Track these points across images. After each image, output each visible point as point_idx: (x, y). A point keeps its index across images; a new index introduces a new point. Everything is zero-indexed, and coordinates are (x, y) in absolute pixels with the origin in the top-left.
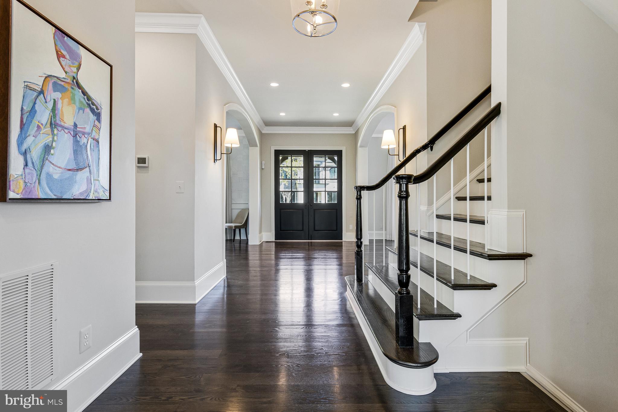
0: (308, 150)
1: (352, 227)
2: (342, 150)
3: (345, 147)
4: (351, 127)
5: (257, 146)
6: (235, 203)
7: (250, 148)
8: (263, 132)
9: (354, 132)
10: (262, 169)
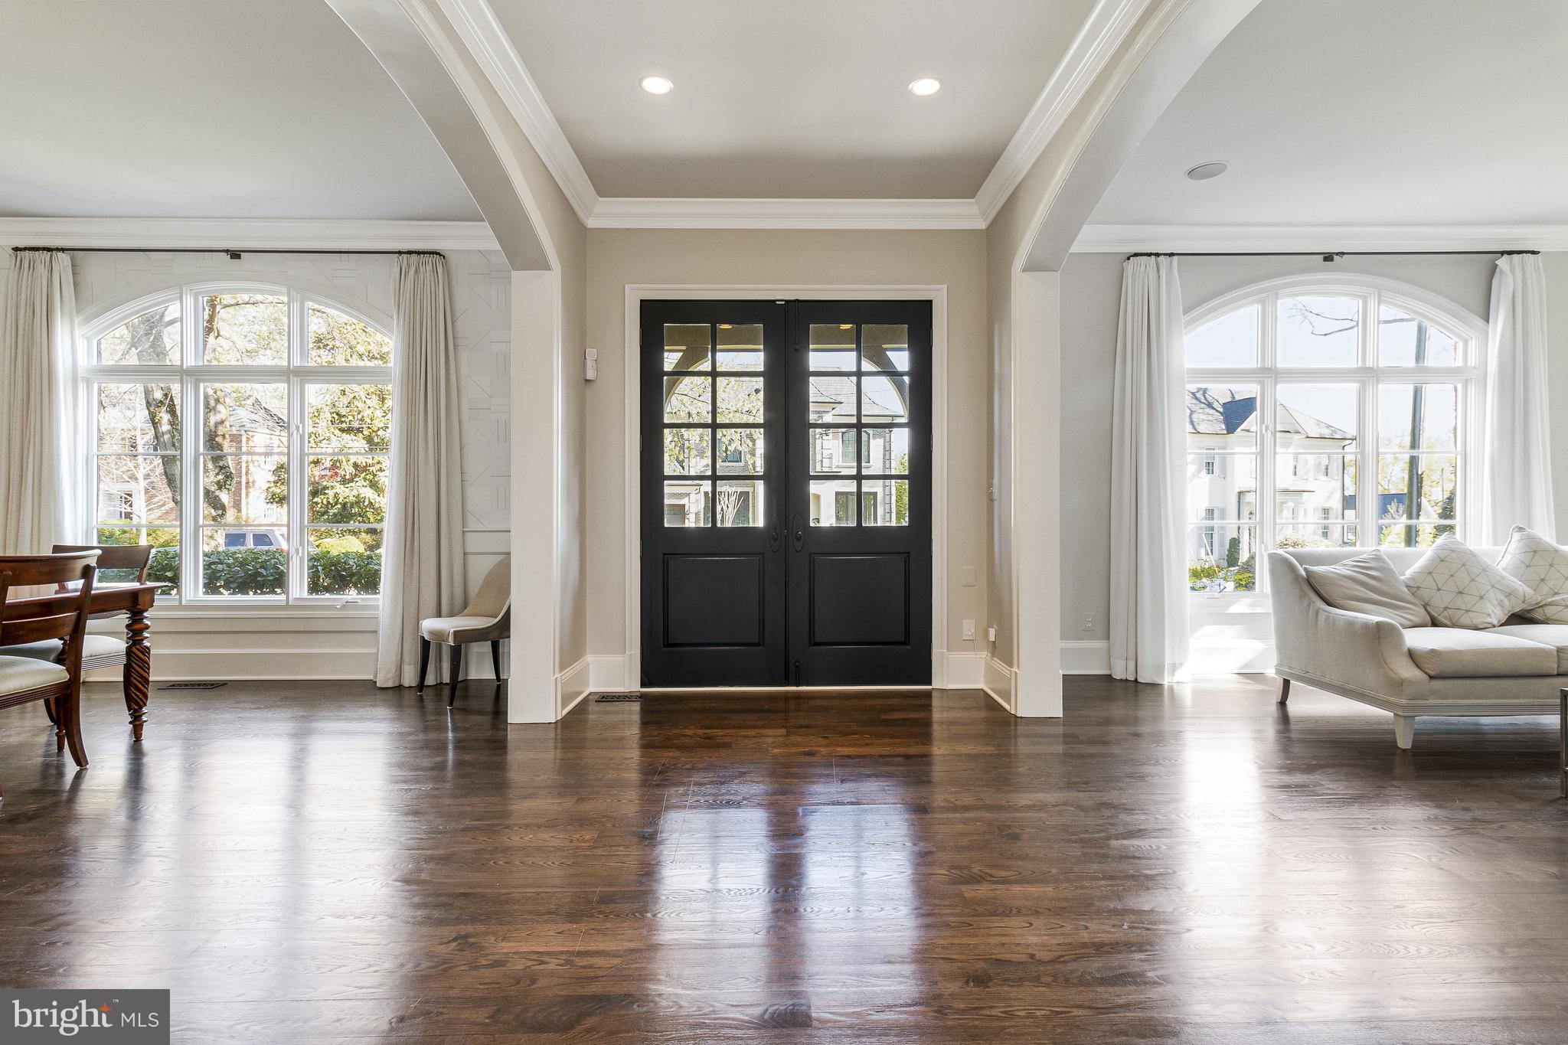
0: (787, 301)
1: (973, 630)
2: (931, 301)
3: (945, 287)
4: (973, 197)
5: (547, 267)
6: (480, 527)
7: (515, 275)
8: (591, 223)
9: (982, 225)
10: (587, 380)
